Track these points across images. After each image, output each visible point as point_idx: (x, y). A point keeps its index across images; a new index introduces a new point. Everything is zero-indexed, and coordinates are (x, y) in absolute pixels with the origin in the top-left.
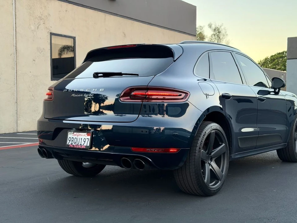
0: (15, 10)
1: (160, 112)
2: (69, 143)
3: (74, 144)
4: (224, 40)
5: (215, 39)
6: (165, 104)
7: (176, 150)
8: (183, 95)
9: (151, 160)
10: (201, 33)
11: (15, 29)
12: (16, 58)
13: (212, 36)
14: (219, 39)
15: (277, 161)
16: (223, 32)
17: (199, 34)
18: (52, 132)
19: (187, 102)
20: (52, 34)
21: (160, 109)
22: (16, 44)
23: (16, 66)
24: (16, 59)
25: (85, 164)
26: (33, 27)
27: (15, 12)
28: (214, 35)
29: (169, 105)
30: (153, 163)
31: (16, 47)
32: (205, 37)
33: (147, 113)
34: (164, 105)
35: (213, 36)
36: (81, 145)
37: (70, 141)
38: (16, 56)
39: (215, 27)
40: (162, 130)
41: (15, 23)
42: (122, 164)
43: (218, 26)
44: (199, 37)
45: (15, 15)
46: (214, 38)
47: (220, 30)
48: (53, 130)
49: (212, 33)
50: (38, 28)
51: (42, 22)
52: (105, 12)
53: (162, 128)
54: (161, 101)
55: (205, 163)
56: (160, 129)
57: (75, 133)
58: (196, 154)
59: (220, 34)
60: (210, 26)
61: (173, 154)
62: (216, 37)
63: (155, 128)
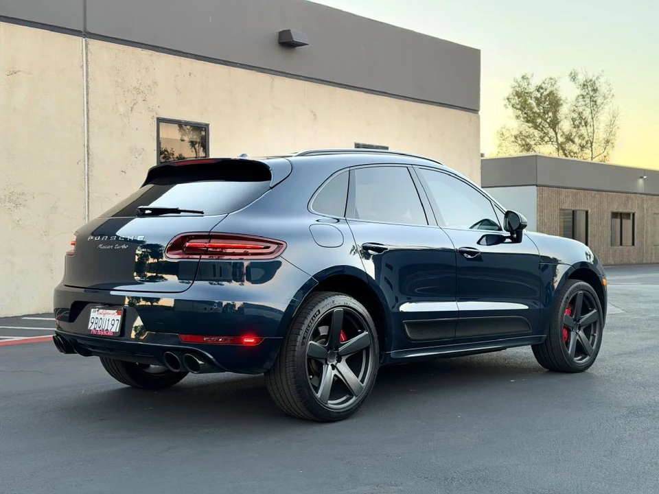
0: (87, 78)
1: (236, 276)
2: (91, 327)
3: (98, 329)
4: (606, 107)
5: (586, 105)
6: (246, 264)
7: (253, 341)
8: (273, 247)
9: (211, 357)
10: (551, 93)
11: (86, 114)
12: (88, 168)
13: (577, 99)
14: (595, 106)
15: (535, 370)
16: (603, 89)
17: (548, 95)
18: (68, 310)
19: (279, 259)
20: (160, 120)
21: (236, 272)
22: (88, 141)
23: (88, 183)
24: (88, 171)
25: (154, 367)
26: (121, 109)
27: (87, 81)
28: (584, 98)
29: (252, 265)
30: (214, 360)
31: (88, 147)
32: (561, 102)
33: (215, 278)
34: (242, 264)
35: (581, 99)
36: (107, 330)
37: (93, 323)
38: (88, 165)
39: (585, 80)
40: (238, 308)
41: (87, 103)
42: (166, 362)
43: (593, 76)
44: (547, 103)
45: (87, 86)
46: (583, 103)
47: (597, 85)
48: (69, 307)
49: (579, 92)
50: (131, 110)
51: (140, 98)
52: (273, 72)
53: (238, 304)
54: (238, 257)
55: (323, 365)
56: (234, 306)
57: (101, 311)
58: (297, 349)
59: (597, 94)
60: (574, 77)
61: (249, 348)
62: (588, 100)
63: (224, 303)
